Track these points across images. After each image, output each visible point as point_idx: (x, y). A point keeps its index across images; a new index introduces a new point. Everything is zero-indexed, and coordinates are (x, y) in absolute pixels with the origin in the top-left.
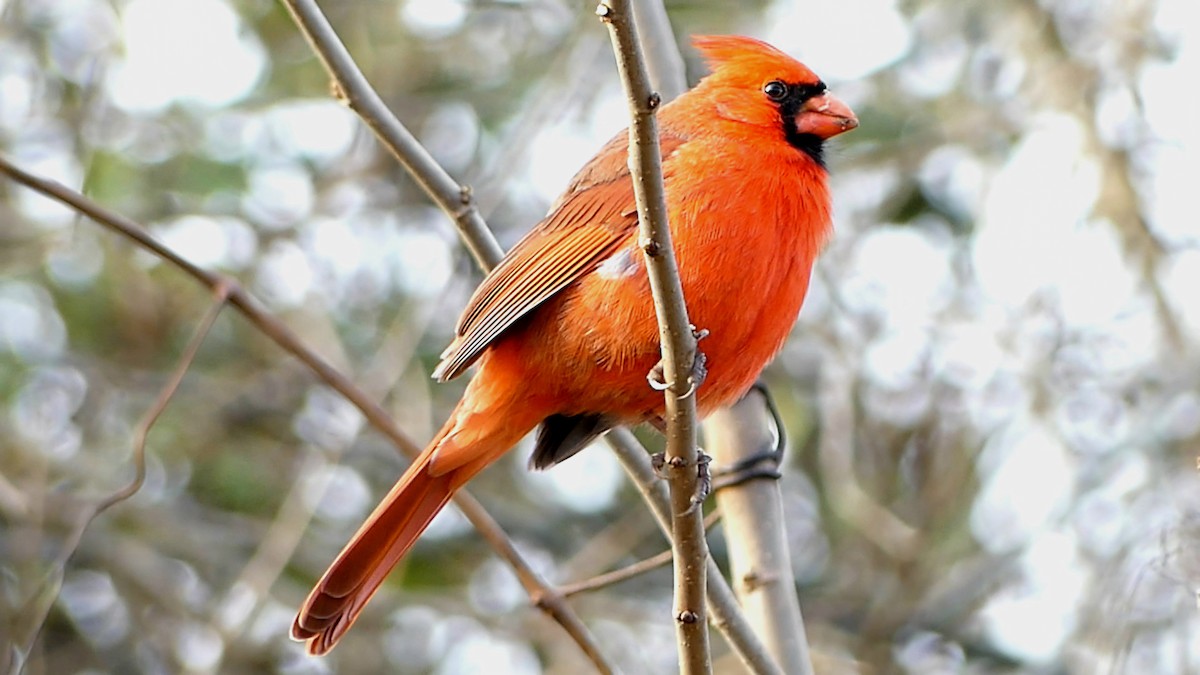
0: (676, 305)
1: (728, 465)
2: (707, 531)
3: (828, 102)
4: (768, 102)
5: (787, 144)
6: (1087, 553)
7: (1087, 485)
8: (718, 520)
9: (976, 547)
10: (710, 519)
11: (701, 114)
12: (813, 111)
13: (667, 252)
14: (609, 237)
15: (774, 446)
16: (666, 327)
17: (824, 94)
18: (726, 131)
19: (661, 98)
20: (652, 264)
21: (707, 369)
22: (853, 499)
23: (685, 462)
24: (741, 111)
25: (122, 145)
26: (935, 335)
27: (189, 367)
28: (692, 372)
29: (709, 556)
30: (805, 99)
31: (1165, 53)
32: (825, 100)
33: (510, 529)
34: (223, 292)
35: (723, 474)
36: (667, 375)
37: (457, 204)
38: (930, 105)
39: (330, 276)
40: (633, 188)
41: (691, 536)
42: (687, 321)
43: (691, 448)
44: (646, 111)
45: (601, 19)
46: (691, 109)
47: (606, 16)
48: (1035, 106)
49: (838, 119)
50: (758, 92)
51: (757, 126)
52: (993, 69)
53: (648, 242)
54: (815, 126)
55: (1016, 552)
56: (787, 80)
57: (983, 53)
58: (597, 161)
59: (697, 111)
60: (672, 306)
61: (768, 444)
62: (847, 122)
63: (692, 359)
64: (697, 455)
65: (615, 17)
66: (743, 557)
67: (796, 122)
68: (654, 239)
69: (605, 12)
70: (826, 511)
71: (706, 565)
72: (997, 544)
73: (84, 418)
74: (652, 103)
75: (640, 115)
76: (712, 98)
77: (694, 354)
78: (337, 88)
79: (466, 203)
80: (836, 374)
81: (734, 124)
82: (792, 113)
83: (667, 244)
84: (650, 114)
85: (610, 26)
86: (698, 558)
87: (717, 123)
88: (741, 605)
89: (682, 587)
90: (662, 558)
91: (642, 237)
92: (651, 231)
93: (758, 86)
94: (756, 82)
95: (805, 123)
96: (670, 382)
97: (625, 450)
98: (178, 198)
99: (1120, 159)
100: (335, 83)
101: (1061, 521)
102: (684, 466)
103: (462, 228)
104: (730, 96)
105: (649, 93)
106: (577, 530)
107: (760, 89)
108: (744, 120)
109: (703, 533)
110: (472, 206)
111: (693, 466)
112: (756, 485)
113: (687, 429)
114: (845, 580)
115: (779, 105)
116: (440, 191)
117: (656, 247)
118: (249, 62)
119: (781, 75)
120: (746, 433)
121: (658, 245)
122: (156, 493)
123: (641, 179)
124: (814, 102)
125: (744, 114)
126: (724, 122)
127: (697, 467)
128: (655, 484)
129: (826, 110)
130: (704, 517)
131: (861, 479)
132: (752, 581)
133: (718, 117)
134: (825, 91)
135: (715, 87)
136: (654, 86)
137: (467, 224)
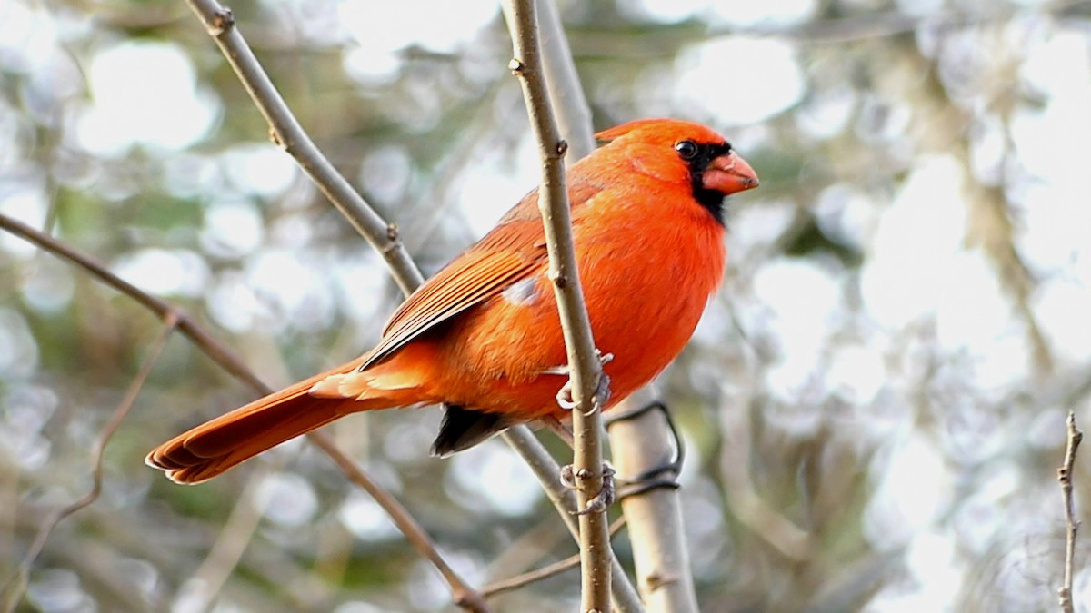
0: (582, 332)
1: (632, 477)
2: (612, 538)
3: (733, 162)
4: (678, 159)
5: (693, 200)
6: (964, 552)
7: (965, 492)
8: (625, 525)
9: (866, 547)
10: (615, 526)
11: (618, 167)
12: (720, 169)
13: (575, 284)
14: (520, 264)
15: (673, 460)
16: (574, 351)
17: (729, 154)
18: (641, 183)
19: (569, 145)
20: (561, 294)
21: (611, 389)
22: (750, 505)
23: (591, 474)
24: (654, 167)
25: (87, 184)
26: (827, 356)
27: (142, 387)
28: (596, 393)
29: (614, 559)
30: (713, 157)
31: (1036, 102)
32: (731, 160)
33: (435, 535)
34: (172, 319)
35: (628, 484)
36: (574, 396)
37: (386, 240)
38: (823, 147)
39: (275, 306)
40: (543, 227)
41: (597, 541)
42: (593, 346)
43: (597, 461)
44: (554, 156)
45: (513, 72)
46: (608, 162)
47: (518, 69)
48: (919, 149)
49: (742, 179)
50: (671, 149)
51: (668, 182)
52: (882, 114)
53: (557, 274)
54: (720, 183)
55: (899, 552)
56: (698, 140)
57: (871, 101)
58: (521, 207)
59: (615, 164)
60: (580, 333)
61: (667, 458)
62: (750, 181)
63: (597, 381)
64: (602, 469)
65: (526, 71)
66: (647, 559)
67: (704, 178)
68: (563, 272)
69: (517, 66)
70: (729, 517)
71: (610, 568)
72: (884, 545)
73: (52, 432)
74: (560, 149)
75: (549, 159)
76: (627, 153)
77: (599, 377)
78: (274, 135)
79: (393, 239)
80: (735, 391)
81: (648, 179)
82: (700, 170)
83: (574, 277)
84: (558, 158)
85: (522, 79)
86: (604, 561)
87: (632, 176)
88: (644, 603)
89: (589, 588)
90: (572, 561)
91: (552, 271)
92: (560, 265)
93: (670, 143)
94: (668, 139)
95: (711, 180)
96: (577, 402)
97: (537, 463)
98: (137, 232)
99: (996, 196)
100: (273, 130)
101: (943, 522)
102: (590, 478)
103: (389, 262)
104: (644, 152)
105: (557, 139)
106: (501, 534)
107: (673, 146)
108: (657, 176)
109: (608, 538)
110: (398, 242)
111: (599, 477)
112: (658, 493)
113: (593, 444)
114: (744, 578)
115: (689, 163)
116: (370, 228)
117: (564, 280)
118: (202, 114)
119: (693, 135)
120: (649, 447)
121: (566, 278)
122: (121, 500)
123: (550, 218)
124: (720, 161)
125: (658, 171)
126: (639, 175)
127: (602, 478)
128: (566, 494)
129: (731, 169)
130: (609, 524)
131: (758, 490)
132: (654, 581)
133: (633, 170)
134: (730, 151)
135: (631, 143)
136: (562, 133)
137: (394, 259)
